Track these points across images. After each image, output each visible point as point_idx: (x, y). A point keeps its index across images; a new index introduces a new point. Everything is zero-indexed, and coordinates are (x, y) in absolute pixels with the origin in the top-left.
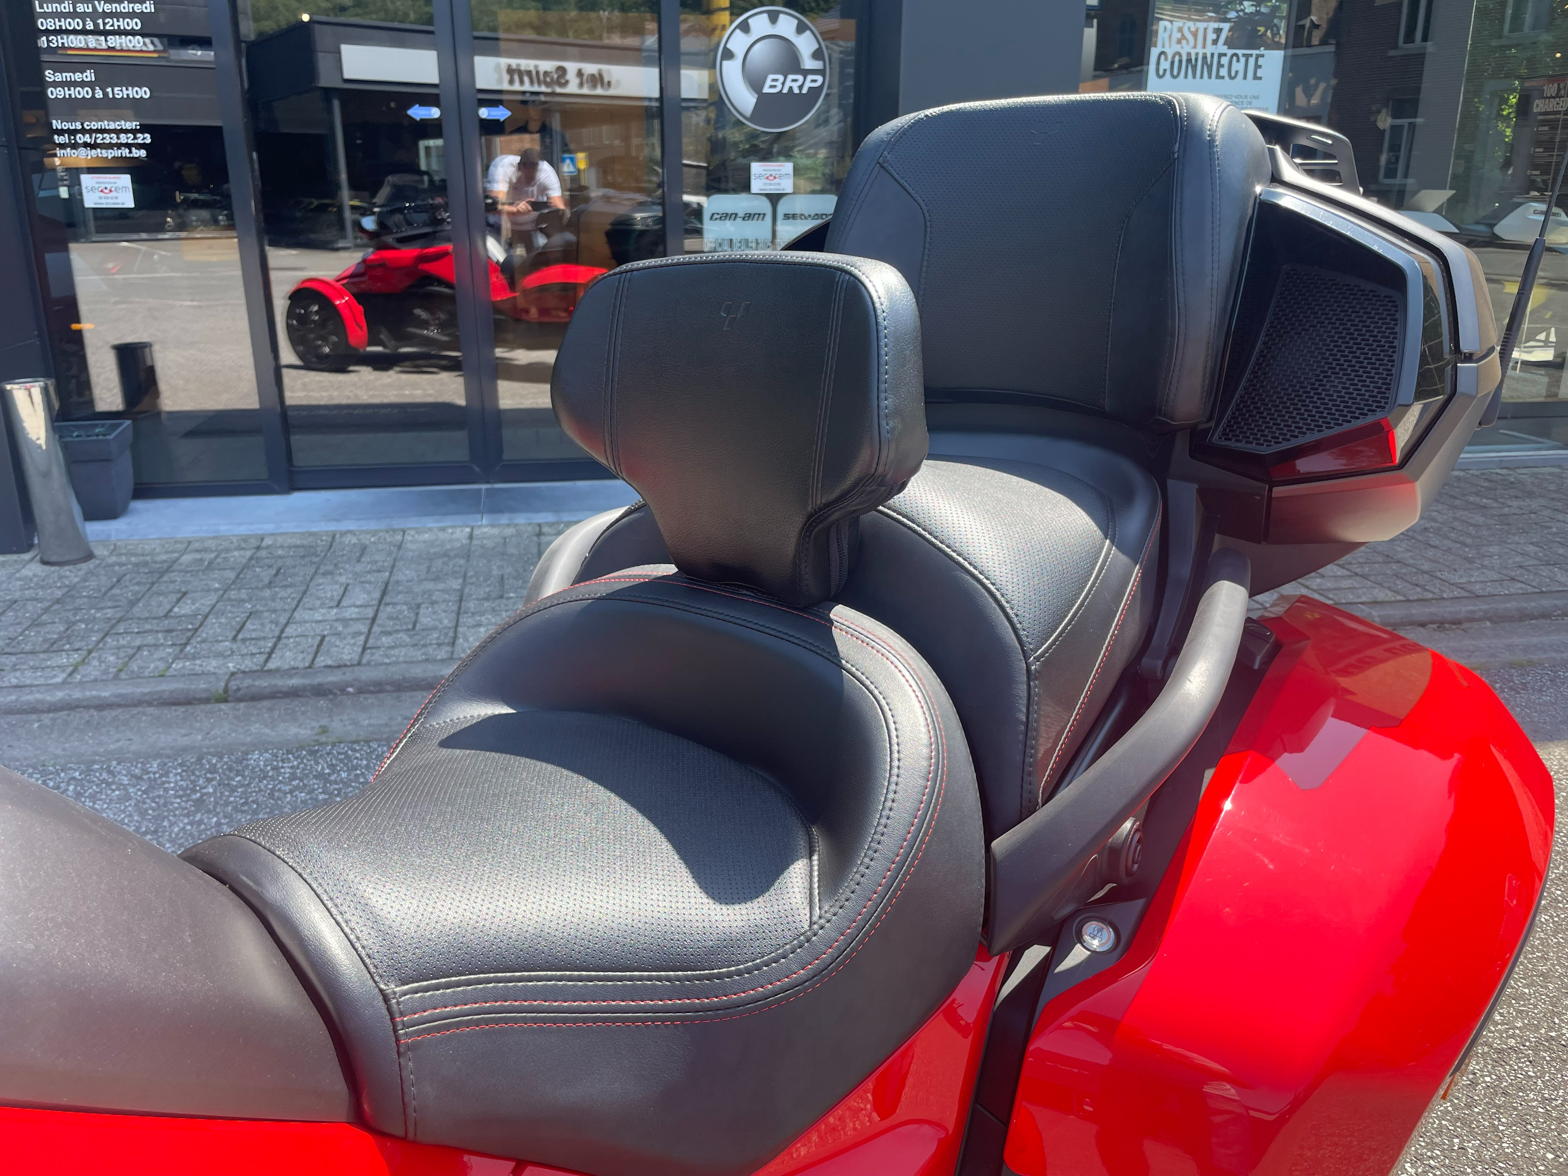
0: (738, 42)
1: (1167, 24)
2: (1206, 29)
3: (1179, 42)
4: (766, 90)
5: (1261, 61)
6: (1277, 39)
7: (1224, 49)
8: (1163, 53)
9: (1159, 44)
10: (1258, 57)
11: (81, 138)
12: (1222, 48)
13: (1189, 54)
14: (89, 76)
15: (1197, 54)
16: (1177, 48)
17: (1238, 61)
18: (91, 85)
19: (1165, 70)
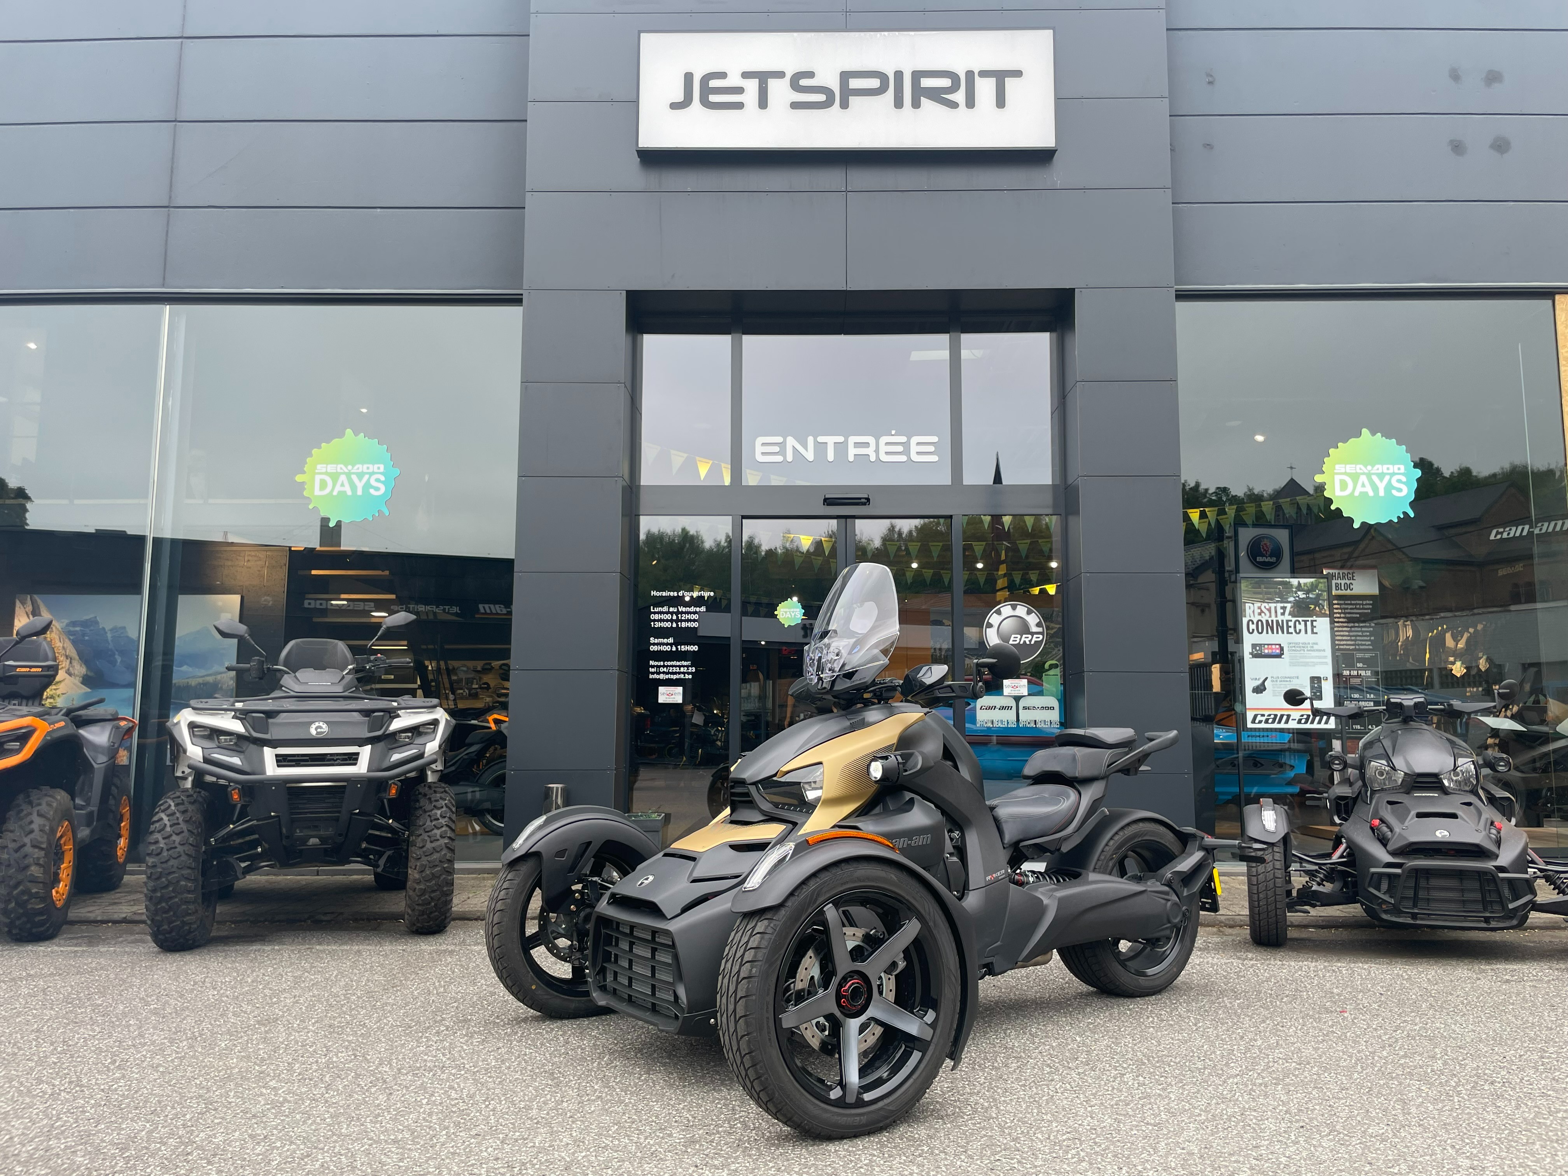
0: (994, 619)
1: (1251, 605)
2: (1275, 607)
3: (1259, 614)
4: (1011, 642)
5: (1315, 624)
6: (1323, 612)
7: (1290, 618)
8: (1250, 620)
9: (1248, 616)
10: (1312, 621)
11: (662, 669)
12: (1287, 617)
13: (1267, 621)
14: (671, 640)
15: (1272, 621)
16: (1259, 618)
17: (1300, 623)
18: (671, 645)
19: (1253, 629)
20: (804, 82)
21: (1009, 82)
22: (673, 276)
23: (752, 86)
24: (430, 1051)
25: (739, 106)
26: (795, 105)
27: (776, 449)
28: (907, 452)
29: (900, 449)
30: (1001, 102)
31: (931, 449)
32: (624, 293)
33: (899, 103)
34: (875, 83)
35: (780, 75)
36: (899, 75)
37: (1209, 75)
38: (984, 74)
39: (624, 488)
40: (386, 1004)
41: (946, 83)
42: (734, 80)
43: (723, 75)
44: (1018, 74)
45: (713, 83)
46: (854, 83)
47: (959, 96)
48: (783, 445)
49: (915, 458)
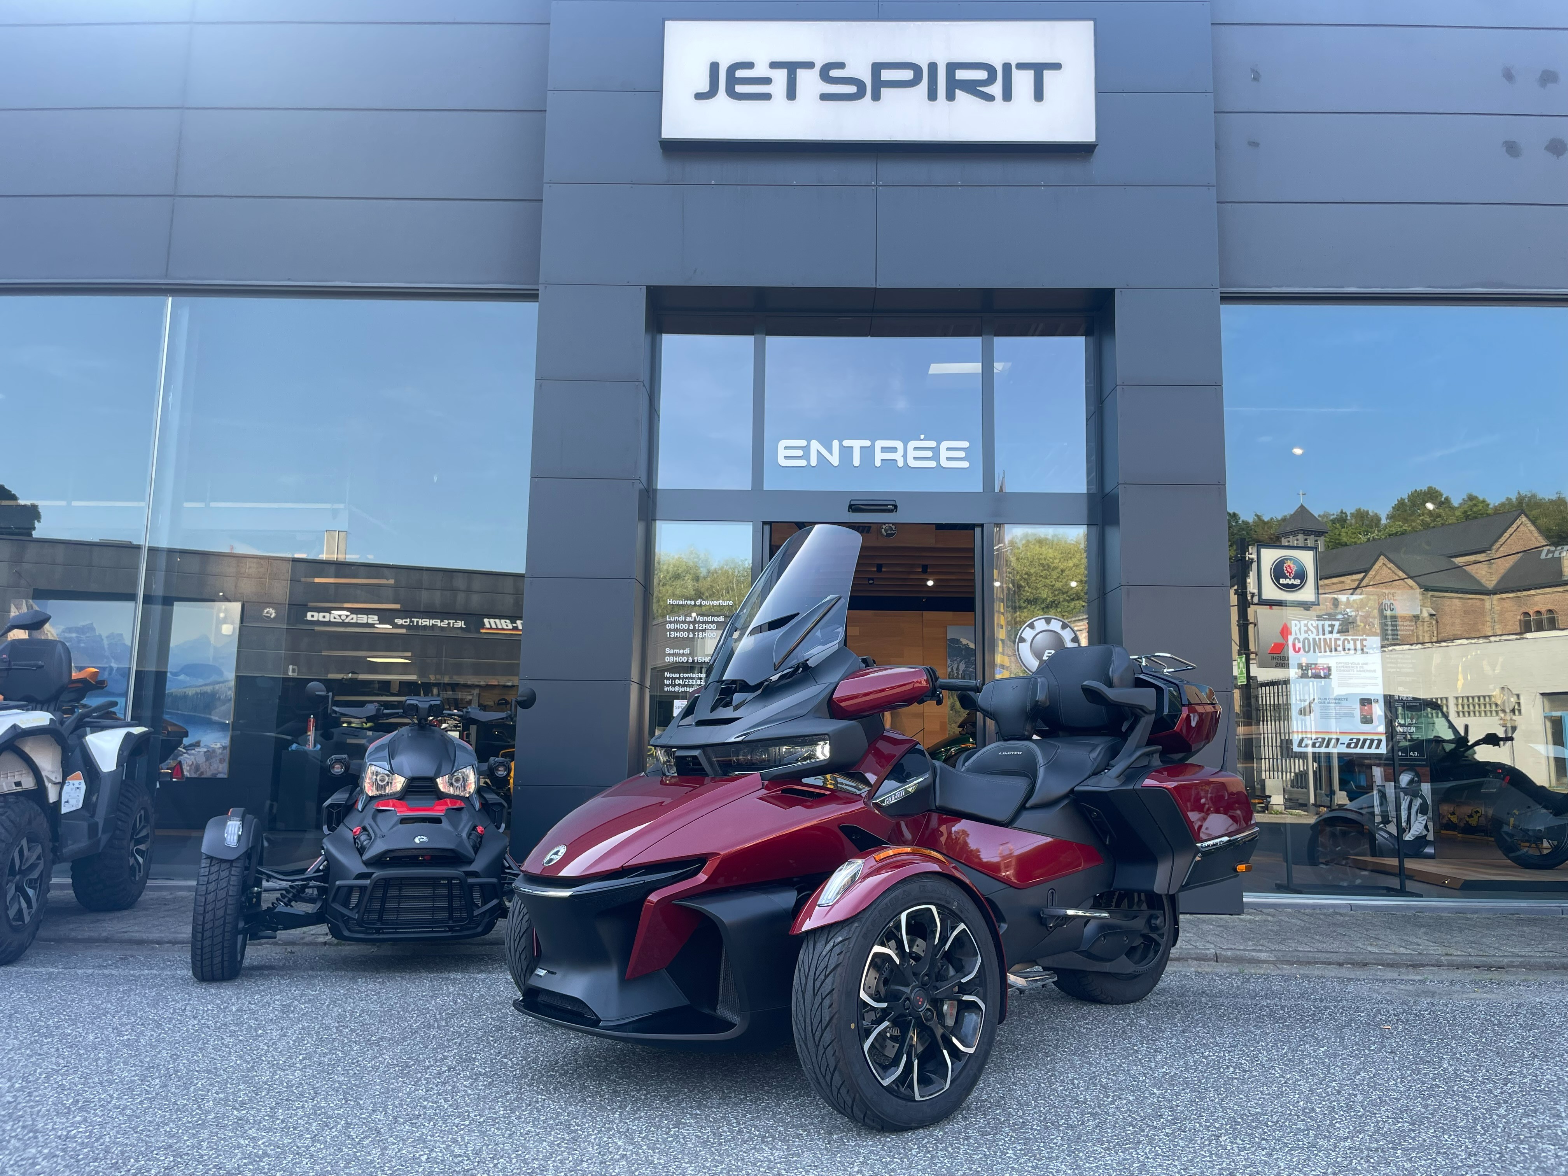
0: (1028, 634)
1: (1297, 623)
2: (1323, 625)
3: (1306, 632)
4: (1045, 658)
5: (1365, 643)
6: (1374, 630)
7: (1338, 636)
8: (1295, 639)
9: (1293, 633)
10: (1362, 640)
11: (677, 682)
12: (1335, 635)
13: (1314, 639)
14: (687, 651)
15: (1320, 639)
16: (1306, 636)
17: (1349, 642)
18: (686, 655)
19: (1299, 649)
20: (834, 73)
21: (1047, 74)
22: (695, 272)
23: (780, 77)
24: (431, 1096)
25: (767, 97)
26: (824, 97)
27: (800, 453)
28: (936, 457)
29: (929, 454)
30: (1039, 95)
31: (962, 454)
32: (644, 289)
33: (932, 95)
34: (908, 75)
35: (810, 65)
36: (933, 67)
37: (1253, 71)
38: (1021, 66)
39: (640, 491)
40: (382, 1039)
41: (982, 75)
42: (761, 70)
43: (750, 65)
44: (1057, 66)
45: (740, 74)
46: (887, 75)
47: (996, 89)
48: (806, 449)
49: (945, 463)
